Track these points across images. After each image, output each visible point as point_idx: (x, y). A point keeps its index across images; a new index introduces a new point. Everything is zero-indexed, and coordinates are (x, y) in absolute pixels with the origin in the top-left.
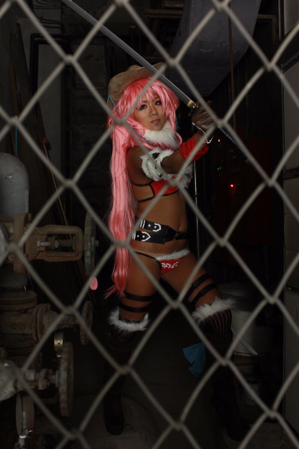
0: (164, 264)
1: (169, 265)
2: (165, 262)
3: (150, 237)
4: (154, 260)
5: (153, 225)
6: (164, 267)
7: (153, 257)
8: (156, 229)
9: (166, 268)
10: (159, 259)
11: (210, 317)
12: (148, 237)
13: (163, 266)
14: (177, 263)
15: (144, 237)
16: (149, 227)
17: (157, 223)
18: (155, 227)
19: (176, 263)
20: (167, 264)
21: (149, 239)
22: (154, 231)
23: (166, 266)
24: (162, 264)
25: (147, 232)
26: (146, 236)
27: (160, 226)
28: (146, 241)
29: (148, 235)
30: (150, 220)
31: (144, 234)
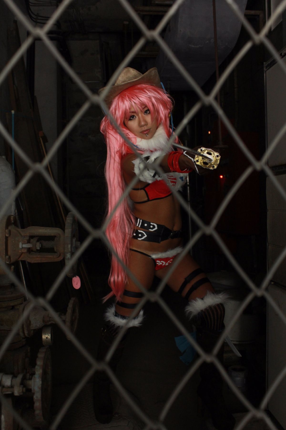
0: (159, 262)
1: (164, 262)
2: (160, 259)
3: (146, 236)
4: (150, 257)
5: (149, 225)
6: (159, 265)
7: (149, 255)
8: (152, 229)
9: (161, 265)
10: (154, 257)
11: (202, 311)
12: (144, 235)
13: (157, 263)
14: (171, 260)
15: (140, 235)
16: (146, 226)
17: (153, 223)
18: (152, 227)
20: (162, 261)
21: (145, 238)
22: (150, 230)
23: (161, 263)
24: (157, 261)
25: (144, 231)
26: (143, 235)
27: (156, 225)
28: (142, 240)
29: (145, 234)
30: (147, 219)
31: (141, 232)
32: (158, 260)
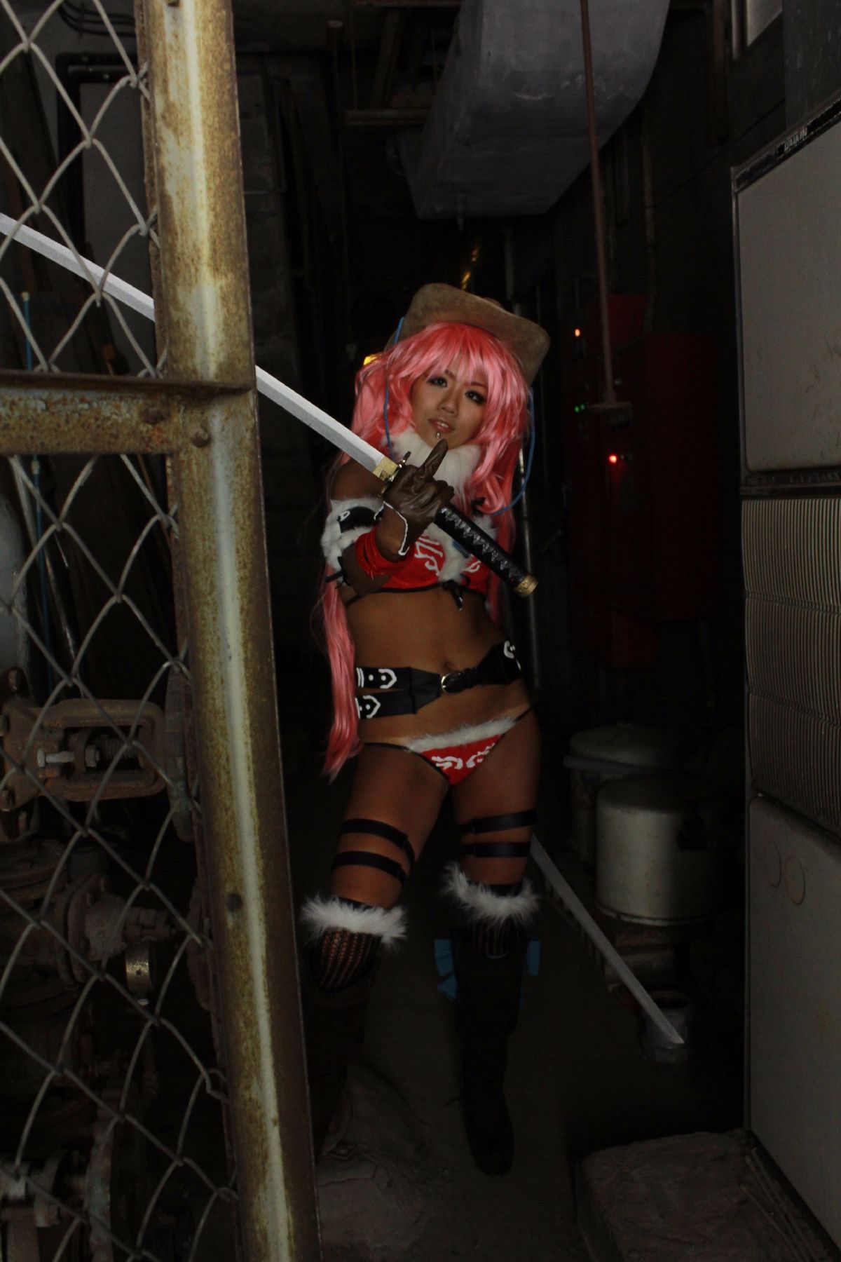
0: (438, 759)
1: (455, 760)
2: (443, 753)
3: (378, 705)
4: (404, 751)
5: (378, 675)
6: (444, 768)
7: (401, 744)
8: (386, 682)
9: (451, 769)
10: (419, 747)
12: (376, 705)
13: (438, 765)
14: (479, 753)
15: (368, 707)
16: (373, 681)
17: (386, 669)
18: (384, 678)
19: (476, 754)
20: (449, 758)
21: (379, 711)
22: (384, 687)
23: (447, 765)
24: (434, 758)
25: (372, 695)
26: (373, 705)
27: (392, 673)
28: (374, 717)
29: (375, 700)
30: (371, 665)
31: (367, 700)
32: (436, 756)
